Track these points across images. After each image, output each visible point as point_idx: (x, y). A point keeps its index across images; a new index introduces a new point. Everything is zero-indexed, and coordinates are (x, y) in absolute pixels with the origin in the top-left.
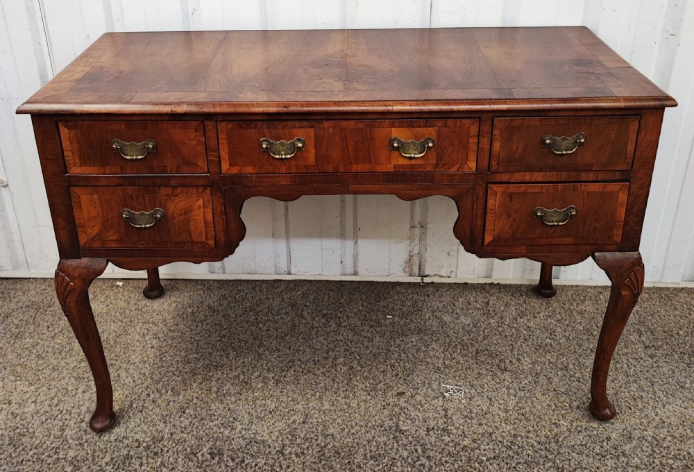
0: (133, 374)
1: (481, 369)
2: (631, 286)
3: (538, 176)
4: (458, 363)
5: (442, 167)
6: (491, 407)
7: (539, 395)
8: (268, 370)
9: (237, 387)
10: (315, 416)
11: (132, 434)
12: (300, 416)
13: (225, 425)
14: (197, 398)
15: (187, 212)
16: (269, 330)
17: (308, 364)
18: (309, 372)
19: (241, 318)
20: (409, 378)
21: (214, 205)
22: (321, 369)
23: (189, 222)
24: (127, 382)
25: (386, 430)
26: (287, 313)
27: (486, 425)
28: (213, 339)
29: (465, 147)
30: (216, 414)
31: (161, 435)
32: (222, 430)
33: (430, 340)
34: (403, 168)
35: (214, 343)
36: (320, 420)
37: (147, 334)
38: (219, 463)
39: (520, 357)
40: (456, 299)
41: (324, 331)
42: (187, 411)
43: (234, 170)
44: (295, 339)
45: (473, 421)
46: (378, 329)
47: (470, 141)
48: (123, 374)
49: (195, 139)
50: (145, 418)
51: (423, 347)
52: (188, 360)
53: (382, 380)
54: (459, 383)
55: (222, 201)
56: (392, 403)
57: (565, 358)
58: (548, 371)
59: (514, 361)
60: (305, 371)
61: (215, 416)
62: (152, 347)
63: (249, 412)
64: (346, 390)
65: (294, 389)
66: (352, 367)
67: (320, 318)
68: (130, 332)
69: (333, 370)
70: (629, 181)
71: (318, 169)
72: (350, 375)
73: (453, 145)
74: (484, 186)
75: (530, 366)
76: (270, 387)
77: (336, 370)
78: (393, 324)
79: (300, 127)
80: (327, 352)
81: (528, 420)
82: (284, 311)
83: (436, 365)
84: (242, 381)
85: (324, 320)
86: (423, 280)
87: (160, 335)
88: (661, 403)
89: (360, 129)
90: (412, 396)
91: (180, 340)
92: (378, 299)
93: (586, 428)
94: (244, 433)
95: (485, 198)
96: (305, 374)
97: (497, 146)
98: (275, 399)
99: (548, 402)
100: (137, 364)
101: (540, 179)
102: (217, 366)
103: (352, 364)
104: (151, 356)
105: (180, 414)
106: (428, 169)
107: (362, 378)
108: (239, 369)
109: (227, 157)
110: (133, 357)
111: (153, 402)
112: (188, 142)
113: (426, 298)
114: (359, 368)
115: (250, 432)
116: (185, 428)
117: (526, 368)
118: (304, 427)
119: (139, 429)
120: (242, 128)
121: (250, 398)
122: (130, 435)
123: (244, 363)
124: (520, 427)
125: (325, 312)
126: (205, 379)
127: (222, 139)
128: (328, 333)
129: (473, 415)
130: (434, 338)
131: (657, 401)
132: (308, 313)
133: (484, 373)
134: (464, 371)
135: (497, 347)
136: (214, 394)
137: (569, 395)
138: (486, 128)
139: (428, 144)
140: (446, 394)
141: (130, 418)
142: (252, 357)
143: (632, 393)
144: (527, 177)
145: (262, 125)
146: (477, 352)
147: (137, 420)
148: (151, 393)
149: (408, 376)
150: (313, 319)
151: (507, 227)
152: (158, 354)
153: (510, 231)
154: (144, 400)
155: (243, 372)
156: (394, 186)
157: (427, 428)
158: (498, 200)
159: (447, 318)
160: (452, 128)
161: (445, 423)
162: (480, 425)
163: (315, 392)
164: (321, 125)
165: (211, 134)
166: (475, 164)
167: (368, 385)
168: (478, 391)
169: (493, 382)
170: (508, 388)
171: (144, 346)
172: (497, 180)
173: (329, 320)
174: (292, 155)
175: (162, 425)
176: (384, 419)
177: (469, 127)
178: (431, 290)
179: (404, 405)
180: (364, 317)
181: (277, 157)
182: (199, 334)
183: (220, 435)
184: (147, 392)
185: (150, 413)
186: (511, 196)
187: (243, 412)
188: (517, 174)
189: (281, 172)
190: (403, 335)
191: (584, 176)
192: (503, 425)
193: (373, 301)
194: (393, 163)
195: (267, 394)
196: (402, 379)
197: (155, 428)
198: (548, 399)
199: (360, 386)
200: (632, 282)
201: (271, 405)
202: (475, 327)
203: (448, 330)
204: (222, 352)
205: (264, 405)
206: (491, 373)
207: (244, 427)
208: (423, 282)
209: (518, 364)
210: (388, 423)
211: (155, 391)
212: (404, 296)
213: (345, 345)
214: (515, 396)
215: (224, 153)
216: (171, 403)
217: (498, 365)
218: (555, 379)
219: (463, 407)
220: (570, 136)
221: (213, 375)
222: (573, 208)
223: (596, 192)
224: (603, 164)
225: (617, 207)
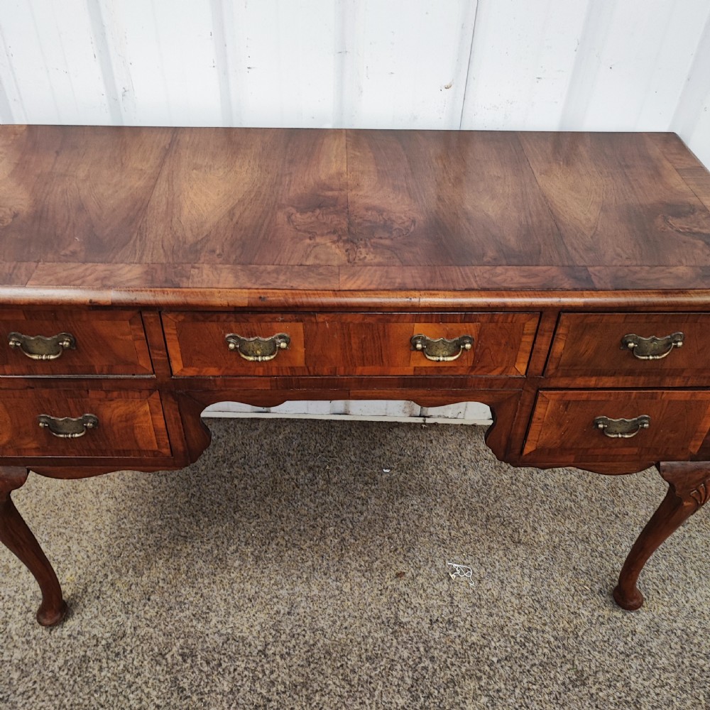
0: (87, 547)
1: (491, 542)
2: (697, 498)
3: (608, 382)
4: (465, 534)
5: (479, 370)
6: (503, 592)
7: (556, 575)
8: (247, 544)
9: (210, 566)
10: (302, 605)
11: (89, 628)
12: (285, 604)
13: (197, 616)
14: (164, 579)
15: (129, 418)
16: (245, 488)
17: (292, 535)
18: (294, 545)
19: (213, 471)
20: (409, 554)
21: (166, 412)
22: (308, 542)
23: (133, 430)
24: (80, 558)
25: (383, 622)
26: (267, 465)
27: (497, 615)
28: (181, 500)
29: (516, 347)
30: (186, 601)
31: (123, 629)
32: (195, 623)
33: (434, 503)
34: (426, 372)
35: (182, 506)
36: (308, 610)
37: (101, 493)
38: (192, 667)
39: (536, 525)
40: (463, 446)
41: (311, 490)
42: (152, 598)
43: (191, 372)
44: (276, 500)
45: (482, 610)
46: (373, 487)
47: (523, 339)
48: (75, 548)
49: (130, 333)
50: (103, 607)
51: (426, 512)
52: (152, 528)
53: (379, 556)
54: (467, 561)
55: (177, 407)
56: (390, 587)
57: (586, 526)
58: (568, 543)
59: (529, 530)
60: (289, 545)
61: (185, 604)
62: (108, 511)
63: (225, 600)
64: (337, 570)
65: (277, 569)
66: (343, 539)
67: (306, 471)
68: (80, 489)
69: (321, 543)
71: (309, 372)
72: (342, 550)
73: (499, 344)
74: (534, 392)
75: (547, 537)
76: (249, 566)
77: (325, 543)
78: (390, 479)
79: (283, 321)
80: (315, 519)
81: (544, 608)
82: (263, 462)
83: (440, 536)
84: (217, 557)
85: (310, 475)
86: (425, 421)
87: (117, 494)
88: (692, 587)
89: (370, 324)
90: (413, 578)
91: (141, 501)
92: (372, 446)
93: (609, 619)
94: (220, 626)
95: (532, 405)
96: (290, 549)
97: (559, 347)
98: (255, 583)
99: (567, 585)
100: (91, 533)
101: (608, 385)
102: (186, 537)
103: (343, 535)
104: (107, 523)
105: (143, 602)
106: (460, 372)
107: (355, 554)
108: (212, 541)
109: (179, 356)
110: (86, 523)
111: (112, 585)
112: (121, 337)
113: (430, 445)
114: (353, 541)
115: (227, 626)
116: (150, 620)
117: (542, 539)
118: (290, 619)
119: (97, 621)
120: (198, 320)
121: (225, 581)
122: (86, 630)
123: (217, 533)
124: (535, 618)
125: (311, 463)
126: (172, 555)
127: (170, 334)
128: (315, 493)
129: (483, 603)
130: (438, 500)
131: (689, 583)
132: (292, 465)
133: (495, 547)
134: (473, 545)
135: (510, 512)
136: (183, 576)
137: (590, 575)
138: (548, 325)
139: (464, 344)
140: (453, 576)
141: (85, 607)
142: (227, 525)
143: (661, 573)
144: (592, 382)
145: (228, 317)
146: (488, 519)
147: (94, 610)
148: (109, 573)
149: (409, 551)
150: (298, 473)
151: (555, 437)
152: (115, 520)
153: (559, 441)
154: (100, 582)
155: (218, 546)
156: (412, 392)
157: (431, 620)
158: (549, 408)
159: (453, 473)
160: (499, 324)
161: (451, 613)
162: (491, 615)
163: (302, 573)
164: (313, 319)
165: (154, 329)
166: (525, 367)
167: (363, 563)
168: (488, 570)
169: (505, 559)
170: (522, 567)
171: (98, 509)
172: (552, 385)
173: (316, 474)
174: (272, 357)
175: (123, 616)
176: (381, 609)
177: (524, 324)
178: (434, 433)
179: (404, 589)
180: (356, 470)
181: (251, 359)
182: (163, 492)
183: (192, 630)
184: (104, 572)
185: (109, 599)
186: (567, 404)
187: (219, 599)
188: (580, 379)
189: (257, 373)
190: (402, 495)
191: (668, 382)
192: (516, 615)
193: (367, 449)
194: (413, 364)
195: (245, 574)
196: (402, 556)
197: (115, 620)
198: (567, 581)
199: (354, 565)
200: (700, 493)
201: (251, 589)
202: (485, 485)
203: (454, 489)
204: (191, 518)
205: (243, 589)
206: (502, 547)
207: (220, 619)
208: (425, 424)
209: (533, 534)
210: (387, 614)
211: (114, 571)
212: (403, 442)
213: (336, 508)
214: (530, 577)
215: (175, 350)
216: (133, 587)
217: (511, 536)
218: (576, 555)
219: (471, 591)
220: (662, 336)
221: (181, 550)
222: (646, 418)
223: (681, 401)
224: (698, 369)
225: (703, 417)
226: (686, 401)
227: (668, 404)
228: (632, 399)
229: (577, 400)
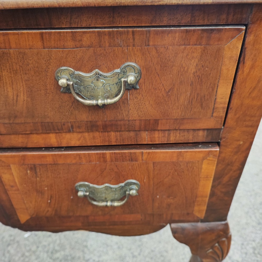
2: (213, 256)
70: (218, 144)
101: (73, 143)
144: (53, 139)
151: (43, 205)
158: (15, 174)
186: (33, 168)
191: (145, 137)
200: (216, 252)
222: (134, 184)
223: (167, 163)
224: (176, 119)
225: (199, 181)
226: (173, 162)
227: (154, 167)
228: (108, 160)
229: (43, 163)
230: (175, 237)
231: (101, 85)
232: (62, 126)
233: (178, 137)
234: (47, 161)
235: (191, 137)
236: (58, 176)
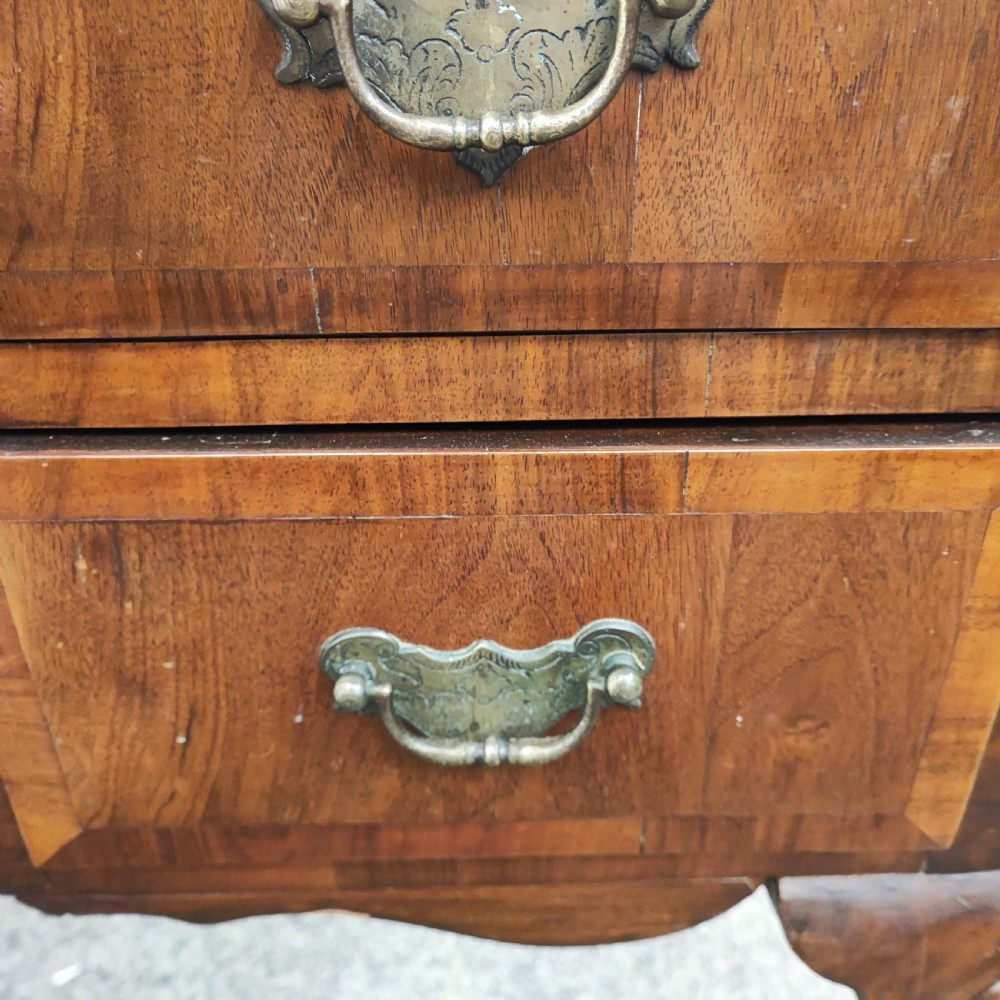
144: (217, 381)
153: (183, 786)
158: (7, 576)
186: (107, 544)
191: (702, 378)
222: (626, 640)
223: (809, 520)
224: (875, 267)
225: (960, 627)
226: (837, 517)
227: (735, 545)
228: (501, 503)
229: (160, 516)
230: (799, 949)
231: (498, 36)
232: (269, 295)
233: (866, 379)
234: (181, 502)
235: (932, 383)
236: (236, 592)
